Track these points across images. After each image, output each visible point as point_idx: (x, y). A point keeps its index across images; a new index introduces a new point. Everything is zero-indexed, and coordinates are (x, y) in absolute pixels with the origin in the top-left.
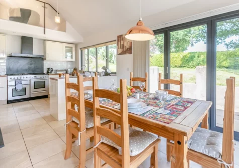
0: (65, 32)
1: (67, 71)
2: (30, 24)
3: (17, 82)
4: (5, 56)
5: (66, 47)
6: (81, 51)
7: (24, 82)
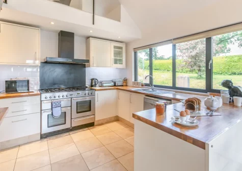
0: (119, 21)
1: (115, 83)
2: (72, 6)
3: (54, 104)
4: (38, 63)
5: (115, 47)
6: (135, 53)
7: (63, 104)
